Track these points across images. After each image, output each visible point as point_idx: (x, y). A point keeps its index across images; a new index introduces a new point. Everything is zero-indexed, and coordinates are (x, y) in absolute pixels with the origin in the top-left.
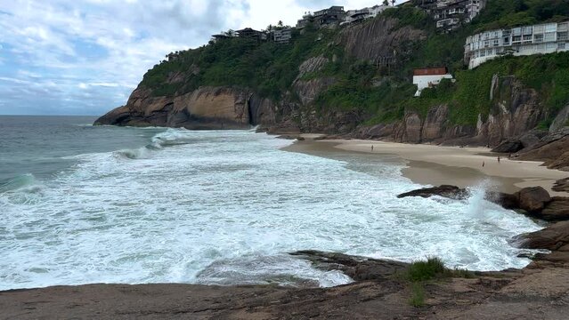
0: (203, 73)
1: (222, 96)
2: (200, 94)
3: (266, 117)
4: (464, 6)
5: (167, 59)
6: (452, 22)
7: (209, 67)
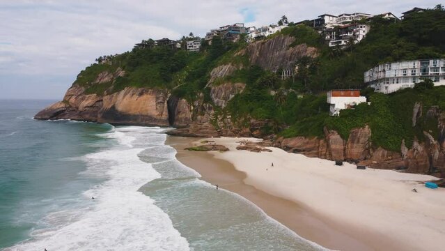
0: (128, 76)
1: (145, 96)
2: (125, 94)
3: (184, 115)
4: (353, 30)
5: (97, 63)
6: (343, 43)
7: (133, 70)
